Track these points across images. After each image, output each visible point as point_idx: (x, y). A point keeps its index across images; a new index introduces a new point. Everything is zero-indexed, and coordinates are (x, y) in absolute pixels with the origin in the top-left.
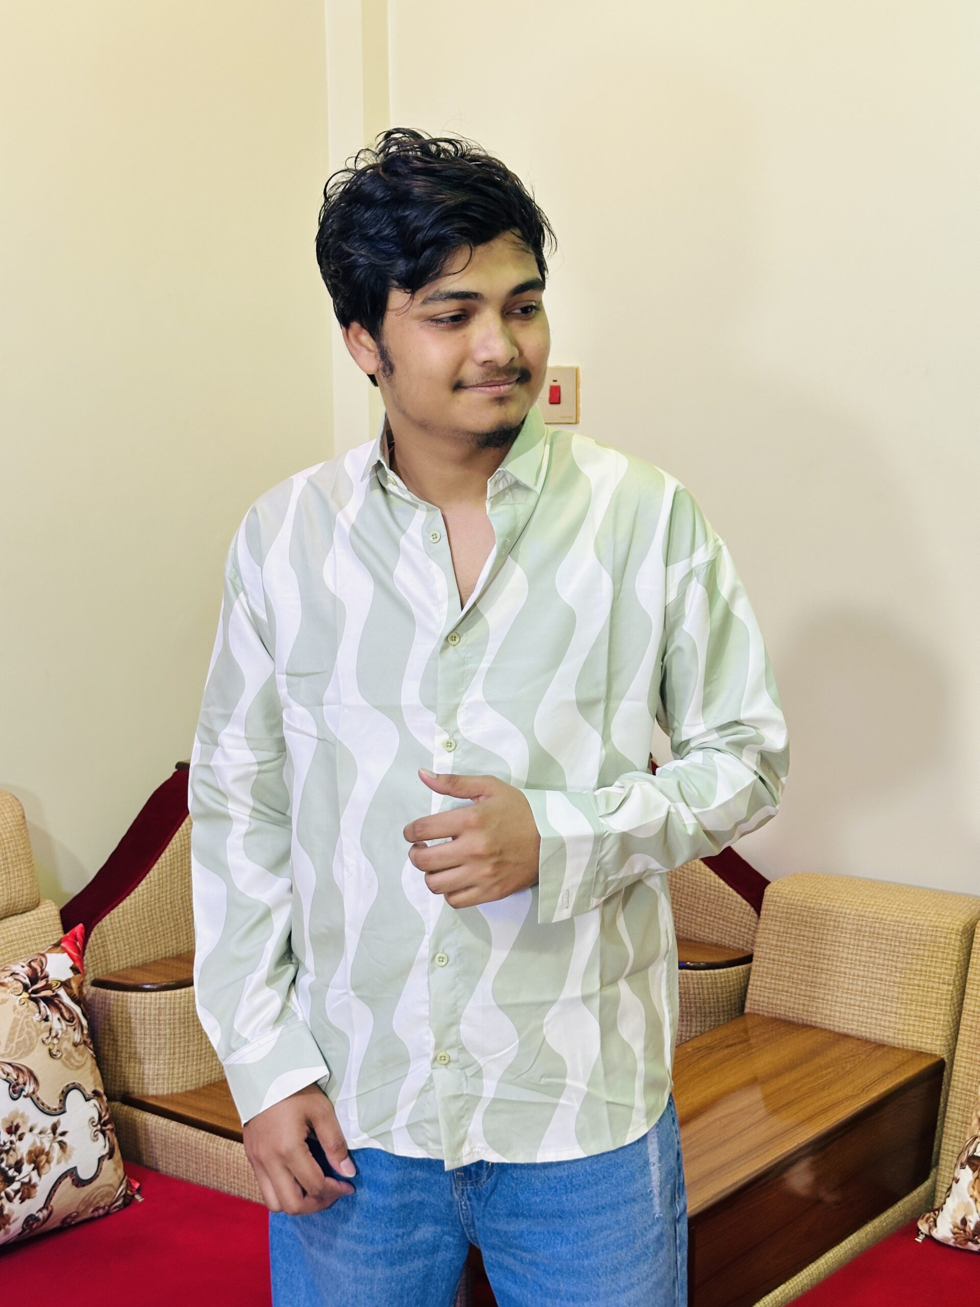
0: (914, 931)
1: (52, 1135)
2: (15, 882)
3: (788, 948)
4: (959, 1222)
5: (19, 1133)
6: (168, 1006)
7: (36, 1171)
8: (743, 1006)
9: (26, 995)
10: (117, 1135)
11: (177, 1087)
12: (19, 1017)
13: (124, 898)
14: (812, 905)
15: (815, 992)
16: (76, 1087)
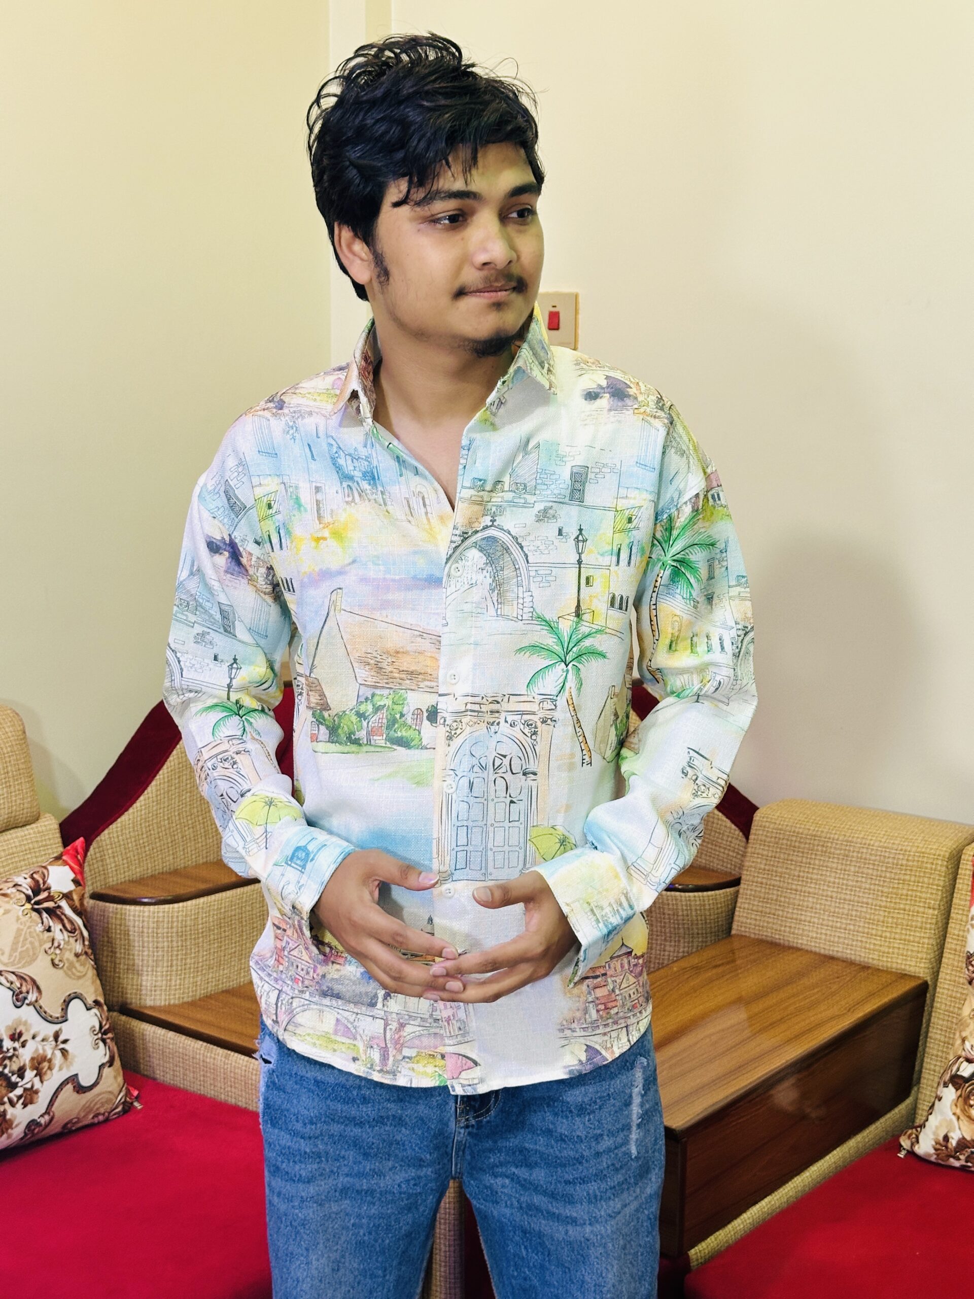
0: (901, 857)
1: (54, 1043)
2: (16, 796)
3: (776, 872)
4: (941, 1138)
5: (22, 1040)
6: (166, 920)
7: (38, 1078)
8: (730, 928)
10: (116, 1044)
11: (175, 999)
12: (22, 927)
13: (122, 814)
14: (801, 831)
15: (801, 915)
16: (77, 996)
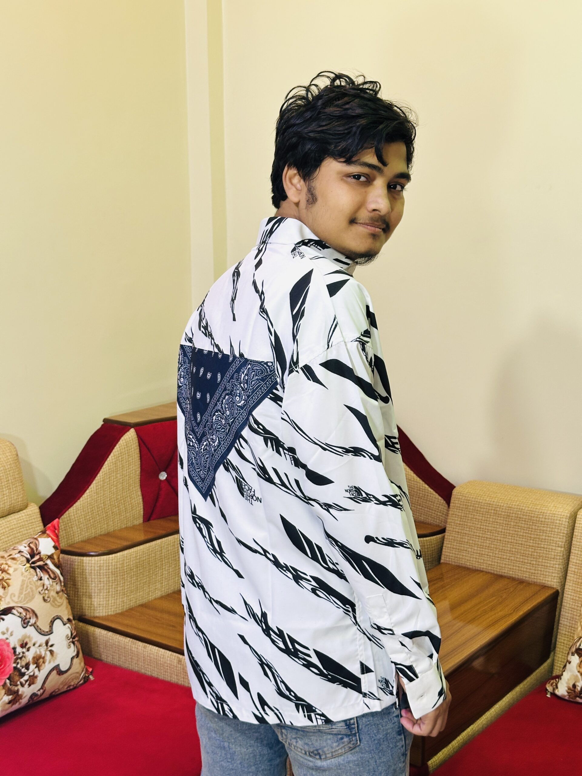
0: (541, 516)
1: (45, 647)
2: (14, 494)
3: (467, 525)
4: (571, 686)
5: (27, 647)
6: (105, 565)
7: (37, 669)
8: (440, 558)
9: (28, 565)
10: (80, 644)
11: (111, 611)
12: (25, 579)
13: (77, 501)
14: (481, 501)
15: (483, 551)
16: (58, 617)
